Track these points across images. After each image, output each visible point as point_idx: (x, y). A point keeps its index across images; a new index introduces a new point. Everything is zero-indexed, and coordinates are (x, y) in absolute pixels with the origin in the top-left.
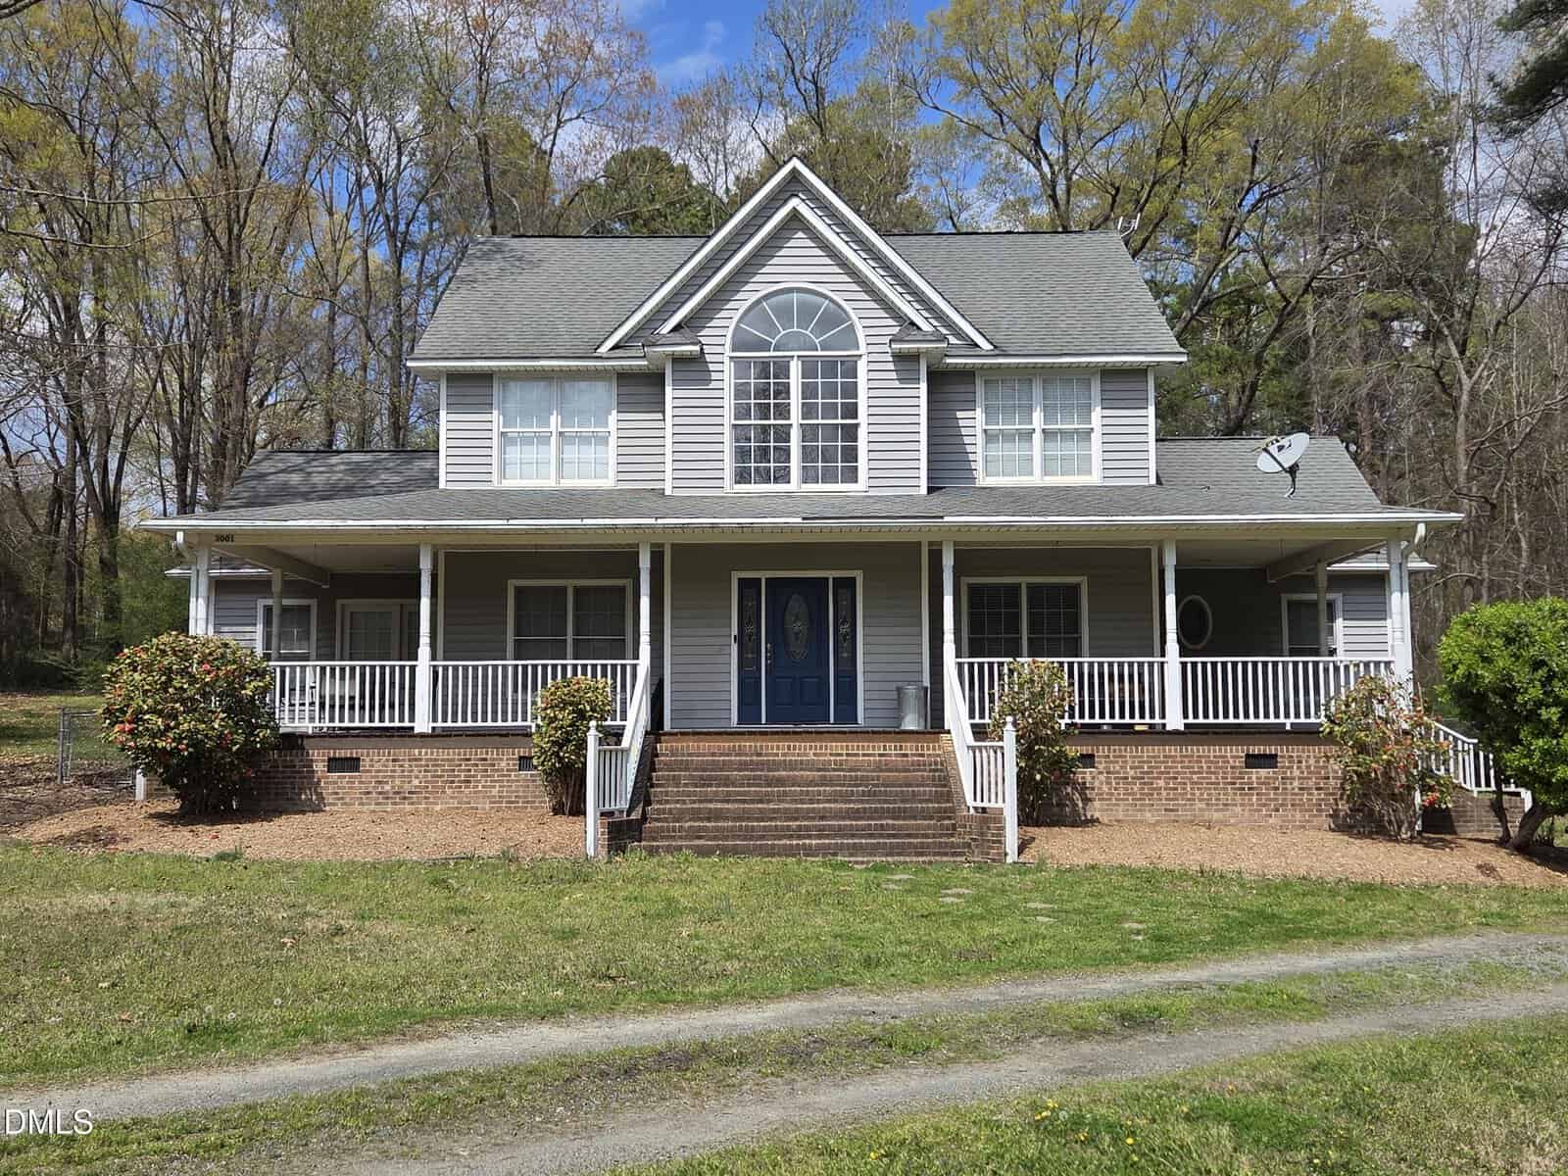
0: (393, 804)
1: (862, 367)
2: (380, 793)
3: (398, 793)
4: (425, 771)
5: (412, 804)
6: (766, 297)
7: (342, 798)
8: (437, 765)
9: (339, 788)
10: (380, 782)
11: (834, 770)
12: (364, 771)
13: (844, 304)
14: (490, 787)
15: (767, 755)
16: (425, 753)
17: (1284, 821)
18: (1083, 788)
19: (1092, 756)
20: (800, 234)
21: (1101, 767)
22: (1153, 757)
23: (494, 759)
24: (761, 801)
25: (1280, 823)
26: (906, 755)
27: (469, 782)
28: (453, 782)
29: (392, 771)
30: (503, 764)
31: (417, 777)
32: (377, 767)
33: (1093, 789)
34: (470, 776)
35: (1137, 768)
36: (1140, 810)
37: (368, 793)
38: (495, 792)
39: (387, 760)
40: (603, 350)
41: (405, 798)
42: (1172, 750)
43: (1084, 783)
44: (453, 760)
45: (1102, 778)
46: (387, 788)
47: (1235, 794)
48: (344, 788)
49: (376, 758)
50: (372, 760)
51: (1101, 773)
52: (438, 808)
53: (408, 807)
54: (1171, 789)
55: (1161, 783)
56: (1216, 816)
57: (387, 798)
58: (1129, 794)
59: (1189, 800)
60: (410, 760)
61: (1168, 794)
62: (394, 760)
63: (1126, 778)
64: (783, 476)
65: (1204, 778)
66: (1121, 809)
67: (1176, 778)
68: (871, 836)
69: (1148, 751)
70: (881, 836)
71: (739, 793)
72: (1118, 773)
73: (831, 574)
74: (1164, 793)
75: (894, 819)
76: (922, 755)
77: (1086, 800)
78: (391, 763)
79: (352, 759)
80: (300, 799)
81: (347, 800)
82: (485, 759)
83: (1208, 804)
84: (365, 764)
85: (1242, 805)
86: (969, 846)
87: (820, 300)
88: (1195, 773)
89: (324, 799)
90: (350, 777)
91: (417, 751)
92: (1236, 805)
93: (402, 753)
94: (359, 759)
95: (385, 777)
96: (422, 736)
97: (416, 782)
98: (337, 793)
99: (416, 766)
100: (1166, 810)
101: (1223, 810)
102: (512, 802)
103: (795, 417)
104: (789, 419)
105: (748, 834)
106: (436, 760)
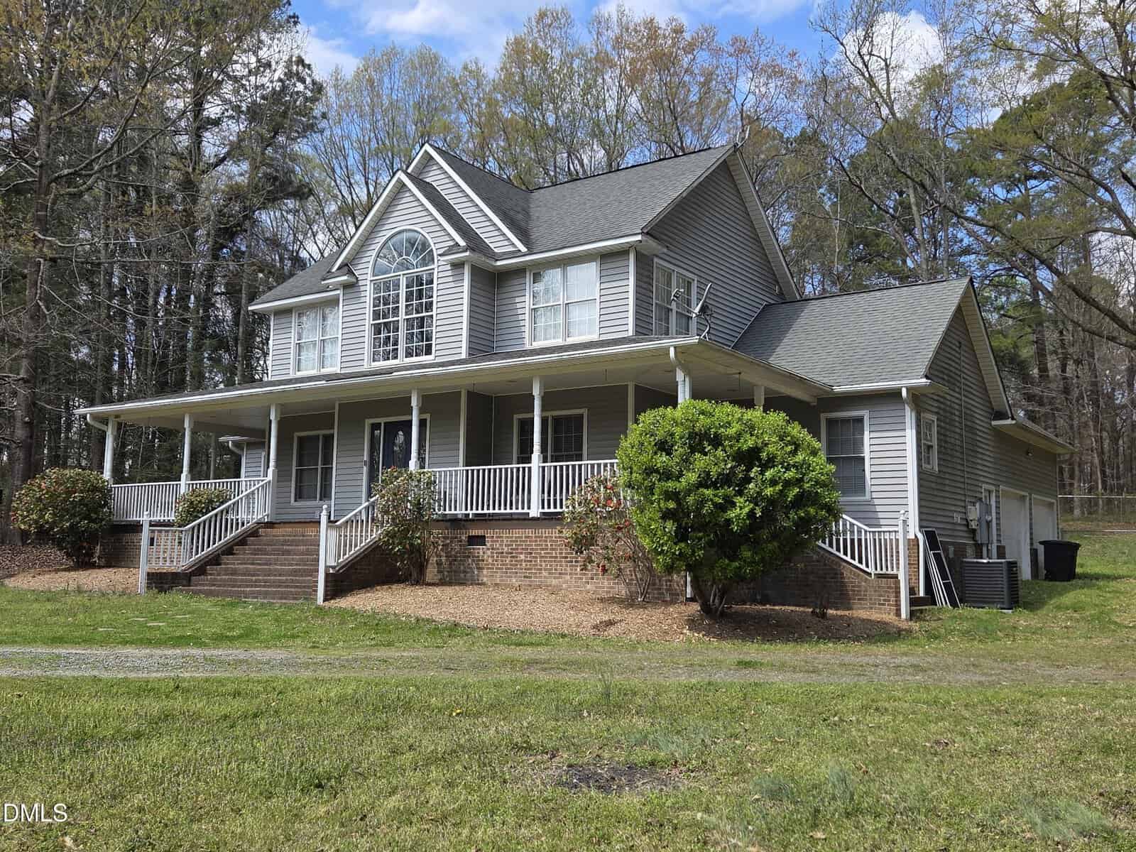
1: (435, 276)
6: (389, 239)
13: (427, 236)
17: (596, 587)
18: (478, 560)
19: (484, 537)
21: (488, 544)
22: (519, 537)
25: (594, 589)
33: (483, 561)
35: (509, 545)
36: (509, 577)
42: (529, 532)
43: (478, 557)
45: (489, 552)
47: (567, 566)
51: (488, 549)
54: (528, 561)
55: (522, 557)
56: (554, 582)
58: (504, 565)
59: (538, 569)
61: (526, 565)
63: (502, 553)
65: (548, 553)
66: (498, 575)
67: (531, 553)
69: (518, 533)
72: (498, 549)
74: (524, 564)
77: (480, 569)
83: (550, 573)
85: (571, 574)
87: (416, 235)
88: (543, 549)
92: (566, 574)
100: (525, 577)
101: (558, 578)
103: (401, 316)
104: (398, 316)
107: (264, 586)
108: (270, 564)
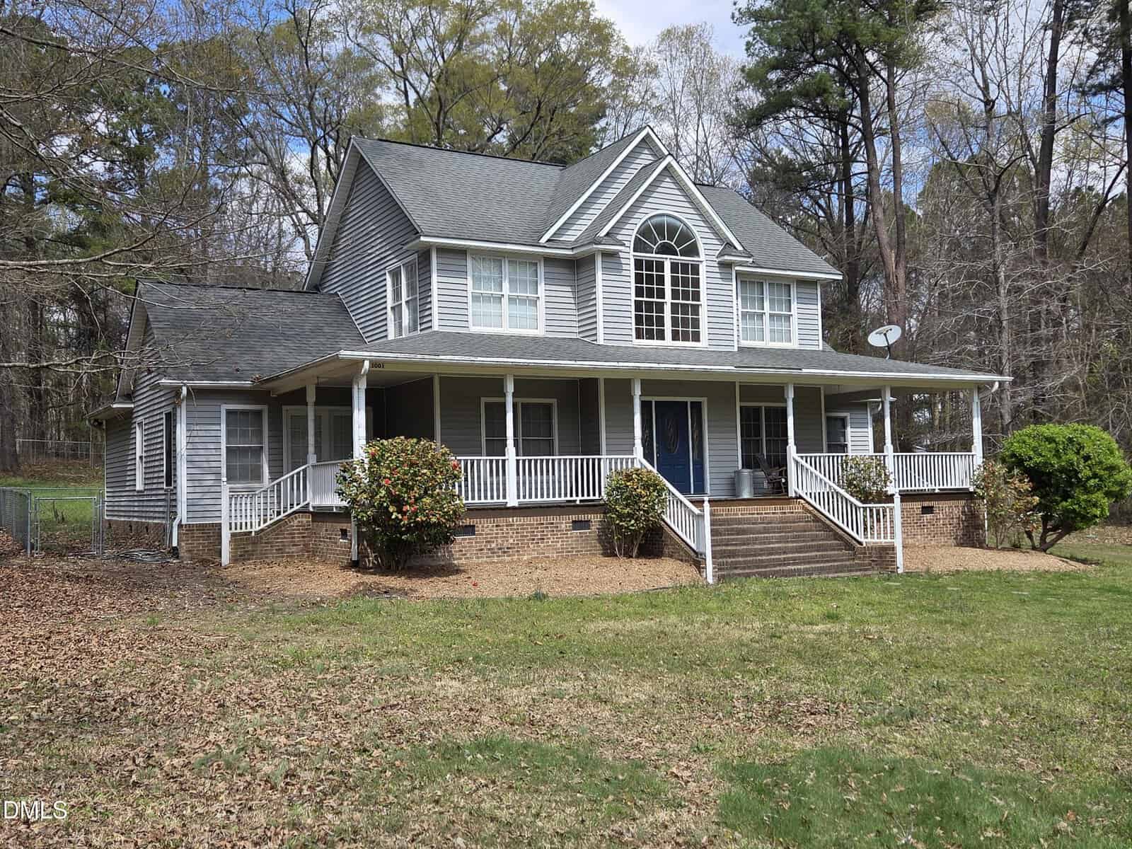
0: (498, 556)
1: (702, 269)
2: (489, 549)
3: (500, 549)
4: (517, 533)
5: (509, 556)
6: (650, 218)
7: (465, 554)
8: (524, 529)
9: (463, 547)
10: (489, 542)
11: (760, 523)
12: (478, 535)
13: (693, 228)
14: (556, 542)
15: (719, 515)
16: (516, 521)
17: (937, 543)
20: (668, 180)
23: (558, 523)
24: (744, 544)
25: (935, 544)
26: (785, 513)
27: (543, 539)
28: (534, 540)
29: (497, 534)
30: (563, 526)
31: (512, 537)
32: (487, 531)
34: (544, 535)
37: (482, 550)
38: (559, 545)
39: (493, 526)
40: (543, 240)
41: (505, 552)
44: (533, 524)
46: (493, 545)
47: (918, 529)
48: (466, 547)
49: (486, 525)
50: (483, 527)
52: (525, 558)
53: (507, 559)
56: (911, 541)
57: (493, 553)
60: (507, 526)
62: (497, 526)
64: (661, 336)
65: (905, 521)
68: (818, 562)
70: (822, 562)
71: (733, 540)
73: (689, 400)
75: (818, 551)
76: (792, 513)
78: (495, 528)
79: (470, 526)
80: (437, 556)
81: (468, 555)
82: (552, 523)
83: (907, 535)
84: (478, 529)
85: (920, 534)
86: (870, 565)
87: (678, 223)
89: (453, 555)
90: (469, 539)
91: (511, 520)
92: (918, 535)
93: (501, 521)
94: (474, 526)
95: (491, 538)
96: (514, 508)
97: (511, 541)
98: (461, 551)
99: (511, 529)
101: (913, 538)
102: (569, 552)
103: (668, 298)
104: (664, 298)
105: (759, 564)
106: (523, 525)
107: (794, 564)
108: (748, 544)
